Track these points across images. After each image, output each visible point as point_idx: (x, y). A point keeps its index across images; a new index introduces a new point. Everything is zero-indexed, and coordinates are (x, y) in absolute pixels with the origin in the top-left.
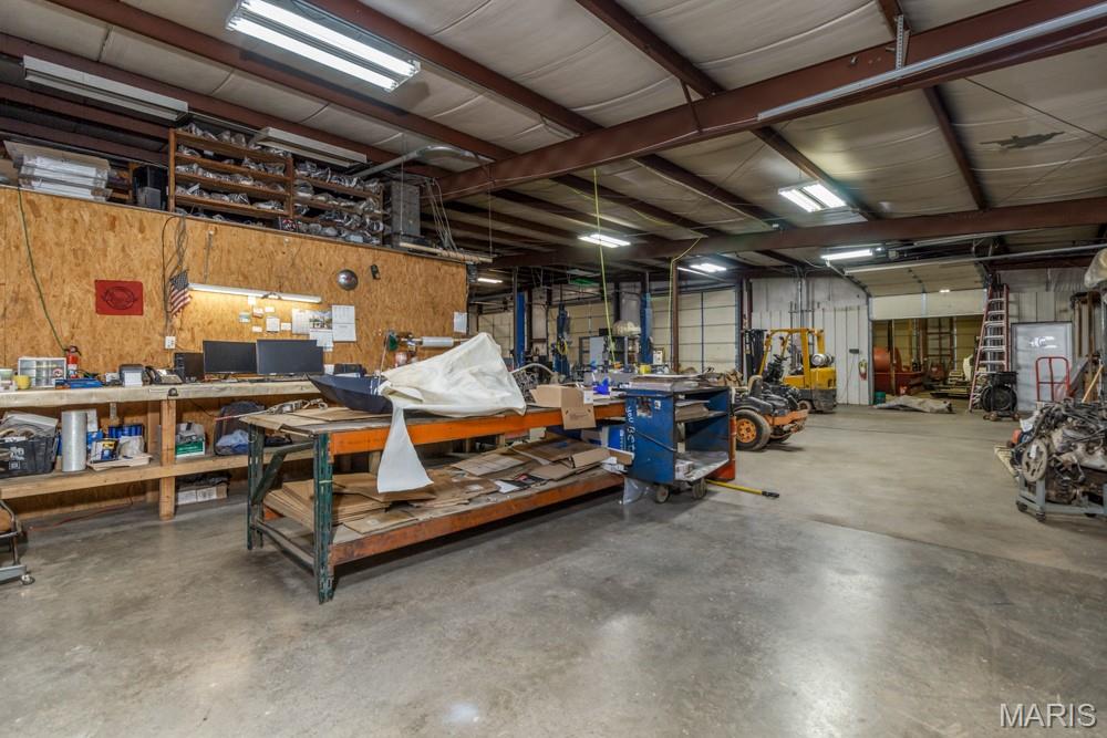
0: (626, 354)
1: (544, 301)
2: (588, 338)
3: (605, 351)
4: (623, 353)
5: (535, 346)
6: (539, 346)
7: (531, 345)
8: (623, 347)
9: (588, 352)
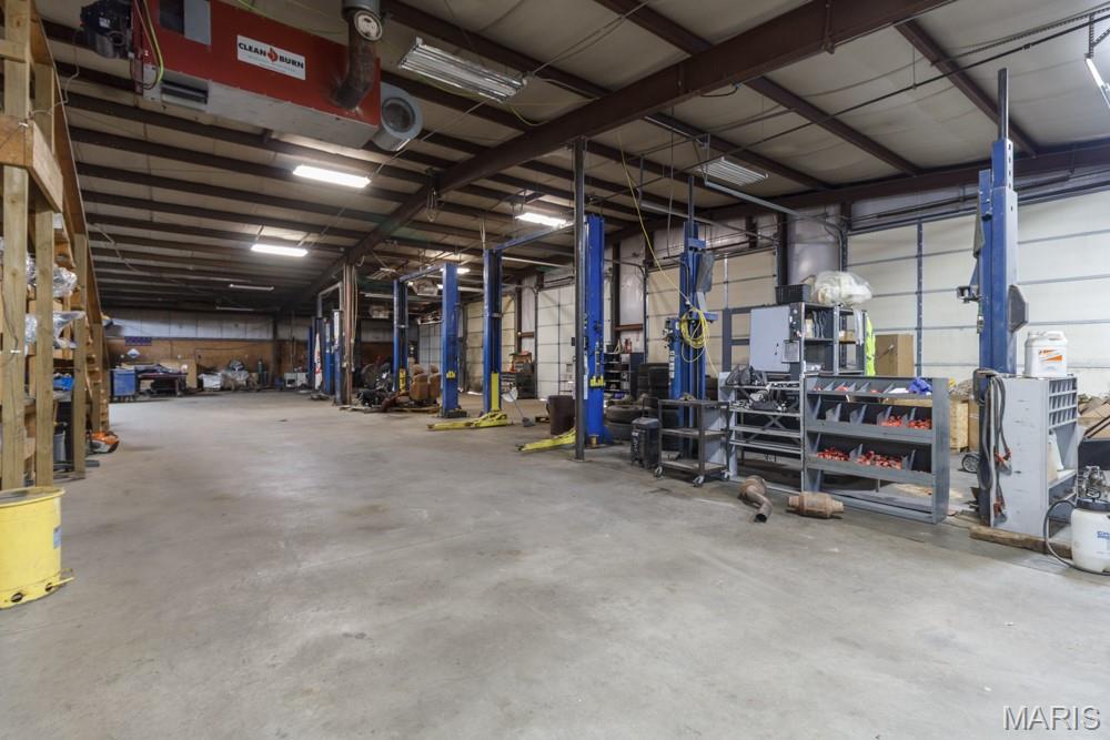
0: (836, 347)
1: (640, 261)
2: (747, 310)
3: (793, 337)
4: (828, 345)
5: (624, 336)
6: (632, 336)
7: (616, 335)
8: (829, 331)
9: (746, 342)
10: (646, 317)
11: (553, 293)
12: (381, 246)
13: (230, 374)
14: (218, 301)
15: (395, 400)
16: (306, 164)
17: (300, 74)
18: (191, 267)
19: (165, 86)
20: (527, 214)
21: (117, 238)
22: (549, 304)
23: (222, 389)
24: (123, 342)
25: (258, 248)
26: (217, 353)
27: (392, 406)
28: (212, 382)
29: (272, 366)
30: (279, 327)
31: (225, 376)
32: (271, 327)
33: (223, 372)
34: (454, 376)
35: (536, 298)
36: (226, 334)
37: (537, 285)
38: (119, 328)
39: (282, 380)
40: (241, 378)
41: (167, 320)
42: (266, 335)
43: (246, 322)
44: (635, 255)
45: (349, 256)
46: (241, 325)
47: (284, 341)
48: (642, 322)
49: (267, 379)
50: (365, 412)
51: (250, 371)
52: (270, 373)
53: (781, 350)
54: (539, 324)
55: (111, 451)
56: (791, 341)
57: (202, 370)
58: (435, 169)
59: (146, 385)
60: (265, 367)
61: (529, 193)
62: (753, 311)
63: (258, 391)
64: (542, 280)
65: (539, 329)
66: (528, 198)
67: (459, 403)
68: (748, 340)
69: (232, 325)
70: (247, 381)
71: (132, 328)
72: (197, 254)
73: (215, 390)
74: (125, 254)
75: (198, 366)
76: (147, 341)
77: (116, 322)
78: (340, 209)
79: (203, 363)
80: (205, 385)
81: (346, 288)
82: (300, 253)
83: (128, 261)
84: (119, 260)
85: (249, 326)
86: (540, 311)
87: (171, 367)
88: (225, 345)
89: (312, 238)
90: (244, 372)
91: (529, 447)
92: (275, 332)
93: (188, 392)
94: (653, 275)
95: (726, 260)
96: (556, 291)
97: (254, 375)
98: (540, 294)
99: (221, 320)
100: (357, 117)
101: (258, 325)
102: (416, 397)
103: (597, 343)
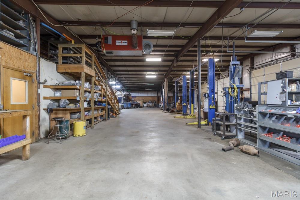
2: (266, 83)
10: (251, 86)
11: (222, 80)
12: (172, 73)
13: (149, 104)
14: (145, 88)
15: (173, 110)
16: (148, 58)
17: (126, 44)
18: (139, 82)
19: (107, 53)
20: (204, 59)
21: (126, 78)
22: (221, 84)
23: (147, 107)
24: (131, 97)
25: (147, 77)
26: (146, 99)
27: (172, 112)
28: (145, 105)
29: (157, 102)
30: (158, 93)
31: (147, 104)
32: (157, 93)
33: (148, 103)
34: (185, 104)
35: (217, 82)
36: (148, 95)
37: (217, 78)
38: (131, 94)
39: (159, 105)
40: (151, 104)
41: (138, 93)
42: (156, 95)
43: (152, 92)
44: (247, 66)
45: (166, 76)
46: (151, 93)
47: (159, 96)
48: (249, 88)
49: (156, 105)
50: (167, 113)
51: (152, 103)
52: (156, 103)
53: (278, 96)
54: (218, 89)
55: (115, 117)
56: (282, 93)
57: (144, 103)
58: (176, 53)
59: (134, 105)
60: (155, 102)
61: (204, 54)
62: (268, 82)
63: (153, 107)
64: (219, 76)
65: (218, 91)
66: (204, 55)
67: (187, 112)
68: (266, 93)
69: (149, 93)
70: (152, 105)
71: (133, 94)
72: (139, 79)
73: (145, 107)
74: (128, 80)
75: (143, 102)
76: (135, 97)
77: (130, 93)
78: (160, 66)
79: (144, 101)
80: (144, 106)
81: (165, 84)
82: (155, 77)
83: (128, 82)
84: (127, 82)
85: (153, 93)
86: (218, 86)
87: (138, 102)
88: (147, 97)
89: (157, 73)
90: (151, 103)
91: (189, 124)
92: (157, 95)
93: (140, 107)
94: (253, 72)
95: (281, 63)
96: (223, 79)
97: (153, 104)
98: (218, 81)
99: (147, 92)
100: (138, 50)
101: (154, 93)
102: (178, 110)
103: (212, 96)
